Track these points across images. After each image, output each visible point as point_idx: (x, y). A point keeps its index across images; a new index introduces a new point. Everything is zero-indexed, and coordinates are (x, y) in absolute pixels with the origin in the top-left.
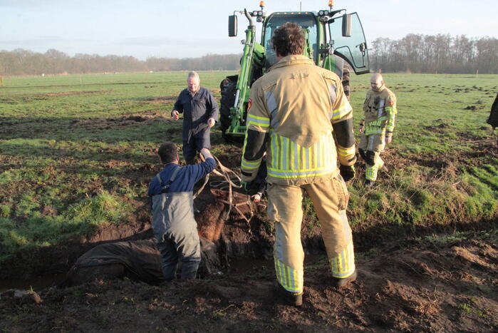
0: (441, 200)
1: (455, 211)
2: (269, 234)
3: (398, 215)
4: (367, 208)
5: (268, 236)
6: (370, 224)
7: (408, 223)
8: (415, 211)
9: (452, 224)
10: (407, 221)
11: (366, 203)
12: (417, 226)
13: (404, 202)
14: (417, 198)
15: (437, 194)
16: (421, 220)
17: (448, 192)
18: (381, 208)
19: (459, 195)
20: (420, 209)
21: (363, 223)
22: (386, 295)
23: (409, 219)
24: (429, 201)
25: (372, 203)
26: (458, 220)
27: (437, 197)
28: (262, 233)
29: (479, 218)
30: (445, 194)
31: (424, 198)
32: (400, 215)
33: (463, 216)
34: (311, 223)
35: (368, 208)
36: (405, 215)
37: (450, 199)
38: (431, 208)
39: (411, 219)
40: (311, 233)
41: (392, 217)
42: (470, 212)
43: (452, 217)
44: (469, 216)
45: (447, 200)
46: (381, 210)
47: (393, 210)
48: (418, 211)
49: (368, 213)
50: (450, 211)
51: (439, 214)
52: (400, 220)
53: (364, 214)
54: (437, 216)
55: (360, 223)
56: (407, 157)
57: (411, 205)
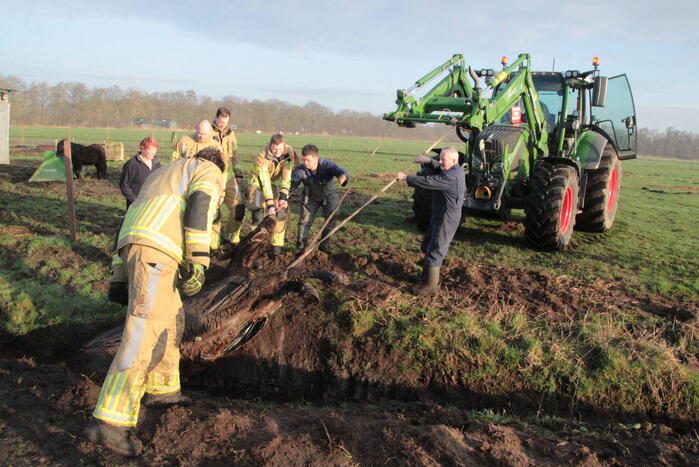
0: (639, 371)
1: (660, 392)
2: (340, 366)
3: (552, 380)
4: (502, 359)
5: (337, 368)
6: (499, 384)
8: (583, 379)
9: (650, 413)
10: (567, 392)
11: (504, 350)
12: (580, 402)
13: (570, 362)
14: (595, 360)
15: (635, 359)
16: (591, 396)
17: (655, 359)
18: (523, 364)
19: (676, 368)
20: (594, 378)
21: (489, 380)
22: (252, 456)
23: (569, 390)
24: (614, 368)
25: (512, 352)
26: (665, 410)
27: (634, 364)
28: (330, 361)
30: (650, 362)
31: (608, 362)
32: (557, 379)
33: (676, 405)
34: (405, 363)
36: (564, 382)
37: (657, 372)
38: (614, 379)
39: (574, 389)
40: (401, 377)
41: (541, 381)
42: (692, 401)
43: (654, 402)
44: (689, 408)
45: (650, 373)
46: (523, 366)
47: (546, 371)
48: (590, 379)
49: (501, 367)
50: (651, 392)
51: (628, 392)
52: (553, 387)
53: (494, 367)
54: (624, 394)
55: (482, 379)
56: (634, 296)
57: (580, 369)
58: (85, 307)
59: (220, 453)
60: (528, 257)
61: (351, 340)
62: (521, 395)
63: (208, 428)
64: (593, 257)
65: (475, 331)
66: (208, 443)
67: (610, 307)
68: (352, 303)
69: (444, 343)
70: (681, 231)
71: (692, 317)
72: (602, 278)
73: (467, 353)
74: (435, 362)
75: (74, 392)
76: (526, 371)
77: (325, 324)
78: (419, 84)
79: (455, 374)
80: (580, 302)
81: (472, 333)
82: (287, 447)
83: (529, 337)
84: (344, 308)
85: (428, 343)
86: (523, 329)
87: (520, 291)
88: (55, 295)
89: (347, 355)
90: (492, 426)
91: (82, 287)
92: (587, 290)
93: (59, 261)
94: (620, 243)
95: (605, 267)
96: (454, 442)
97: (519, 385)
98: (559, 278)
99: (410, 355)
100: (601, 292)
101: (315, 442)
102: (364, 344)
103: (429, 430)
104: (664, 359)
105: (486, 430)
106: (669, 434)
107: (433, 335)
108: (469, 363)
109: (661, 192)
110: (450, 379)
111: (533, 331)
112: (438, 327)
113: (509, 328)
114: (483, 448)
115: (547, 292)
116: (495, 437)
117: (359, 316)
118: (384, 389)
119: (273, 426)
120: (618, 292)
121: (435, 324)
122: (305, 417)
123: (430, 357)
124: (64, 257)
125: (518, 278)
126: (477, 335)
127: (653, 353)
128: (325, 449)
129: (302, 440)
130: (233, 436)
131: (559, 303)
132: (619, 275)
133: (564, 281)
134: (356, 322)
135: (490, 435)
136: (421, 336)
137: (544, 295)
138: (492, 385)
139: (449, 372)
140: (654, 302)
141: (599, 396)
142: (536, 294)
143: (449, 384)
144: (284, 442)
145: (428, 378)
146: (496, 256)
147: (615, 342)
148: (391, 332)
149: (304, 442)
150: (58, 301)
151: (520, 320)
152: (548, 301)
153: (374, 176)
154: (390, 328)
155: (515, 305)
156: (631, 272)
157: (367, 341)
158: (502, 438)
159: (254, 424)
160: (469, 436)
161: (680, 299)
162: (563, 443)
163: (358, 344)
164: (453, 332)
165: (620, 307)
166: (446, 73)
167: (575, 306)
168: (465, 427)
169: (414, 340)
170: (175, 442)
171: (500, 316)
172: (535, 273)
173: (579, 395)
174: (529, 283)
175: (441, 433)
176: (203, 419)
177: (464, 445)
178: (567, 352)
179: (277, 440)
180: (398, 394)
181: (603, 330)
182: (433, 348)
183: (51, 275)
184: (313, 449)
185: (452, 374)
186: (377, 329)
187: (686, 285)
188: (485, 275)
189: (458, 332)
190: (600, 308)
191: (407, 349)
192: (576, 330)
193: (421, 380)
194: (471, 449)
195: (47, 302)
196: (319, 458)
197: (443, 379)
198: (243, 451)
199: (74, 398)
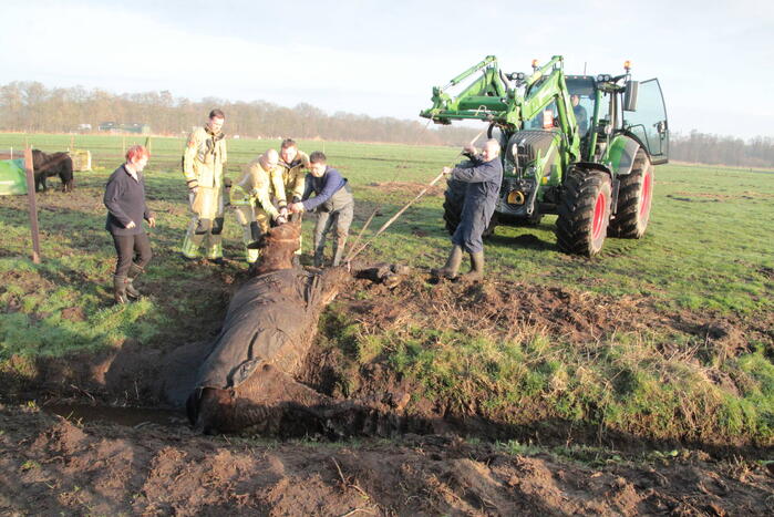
0: (671, 394)
1: (693, 417)
3: (579, 406)
6: (522, 412)
7: (593, 422)
8: (612, 404)
9: (683, 439)
10: (594, 419)
12: (609, 429)
13: (597, 386)
14: (624, 383)
15: (667, 381)
16: (621, 422)
17: (688, 380)
18: (547, 390)
19: (710, 390)
20: (624, 402)
21: (511, 408)
23: (597, 416)
24: (644, 391)
25: (534, 377)
26: (699, 434)
27: (666, 386)
28: (335, 392)
29: (746, 438)
30: (682, 384)
31: (638, 385)
32: (584, 405)
33: (710, 429)
34: (418, 391)
35: (525, 384)
36: (592, 407)
37: (690, 394)
38: (645, 404)
39: (602, 415)
40: (414, 407)
41: (566, 408)
42: (726, 425)
43: (686, 427)
44: (723, 432)
45: (683, 396)
46: (548, 392)
47: (572, 396)
48: (620, 404)
49: (524, 393)
50: (684, 416)
51: (660, 416)
52: (580, 414)
53: (515, 394)
54: (656, 419)
55: (503, 408)
56: (663, 313)
57: (608, 393)
58: (55, 338)
59: (221, 499)
60: (548, 273)
61: (358, 367)
62: (546, 424)
63: (205, 471)
64: (619, 272)
65: (493, 354)
66: (206, 488)
67: (639, 325)
68: (357, 326)
69: (461, 369)
70: (710, 242)
71: (725, 334)
72: (629, 294)
73: (485, 379)
74: (451, 390)
75: (49, 435)
76: (550, 397)
77: (328, 351)
78: (453, 83)
79: (473, 402)
80: (607, 320)
81: (491, 356)
82: (296, 489)
83: (552, 360)
84: (348, 333)
85: (443, 369)
86: (546, 352)
87: (541, 310)
88: (18, 325)
89: (354, 385)
90: (520, 459)
91: (50, 315)
92: (613, 308)
93: (21, 286)
94: (647, 256)
95: (632, 282)
96: (479, 477)
97: (543, 413)
98: (582, 295)
99: (423, 383)
100: (628, 309)
101: (327, 482)
102: (372, 372)
103: (453, 465)
104: (697, 380)
105: (514, 463)
106: (707, 461)
107: (447, 360)
108: (488, 390)
109: (687, 200)
110: (467, 408)
111: (557, 353)
112: (453, 351)
113: (531, 350)
114: (511, 483)
115: (571, 311)
116: (524, 471)
117: (365, 341)
118: (395, 421)
119: (278, 465)
120: (646, 309)
121: (450, 348)
122: (314, 455)
123: (445, 384)
124: (28, 282)
125: (539, 296)
126: (496, 360)
127: (686, 375)
128: (338, 490)
129: (313, 480)
130: (235, 479)
131: (584, 322)
132: (647, 290)
133: (588, 298)
134: (361, 347)
135: (518, 468)
136: (435, 362)
137: (567, 314)
138: (514, 413)
139: (466, 401)
140: (685, 319)
141: (629, 423)
142: (558, 313)
143: (467, 414)
144: (292, 483)
145: (444, 407)
146: (513, 272)
147: (645, 363)
148: (401, 357)
149: (315, 483)
150: (22, 332)
151: (542, 342)
152: (571, 321)
153: (375, 185)
154: (401, 353)
155: (537, 325)
156: (659, 287)
157: (374, 369)
158: (531, 472)
159: (257, 464)
160: (496, 470)
161: (712, 315)
162: (598, 475)
163: (366, 373)
164: (470, 356)
165: (648, 325)
166: (480, 73)
167: (601, 325)
168: (491, 460)
169: (427, 366)
170: (169, 488)
171: (520, 337)
172: (556, 290)
173: (608, 421)
174: (551, 301)
175: (466, 468)
176: (199, 461)
177: (491, 480)
178: (594, 375)
179: (285, 482)
180: (412, 426)
181: (632, 351)
182: (448, 375)
183: (13, 303)
184: (325, 490)
185: (470, 402)
186: (386, 355)
187: (718, 301)
188: (503, 293)
189: (475, 356)
190: (628, 326)
191: (419, 377)
192: (603, 351)
193: (436, 411)
194: (499, 484)
195: (9, 334)
196: (332, 499)
197: (460, 408)
198: (247, 495)
199: (49, 443)
